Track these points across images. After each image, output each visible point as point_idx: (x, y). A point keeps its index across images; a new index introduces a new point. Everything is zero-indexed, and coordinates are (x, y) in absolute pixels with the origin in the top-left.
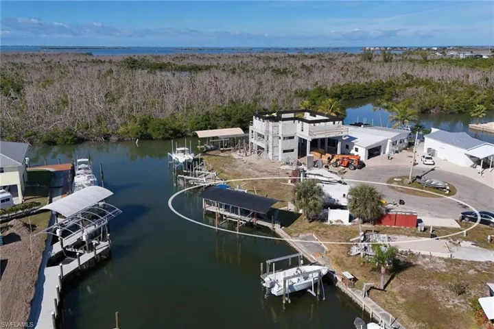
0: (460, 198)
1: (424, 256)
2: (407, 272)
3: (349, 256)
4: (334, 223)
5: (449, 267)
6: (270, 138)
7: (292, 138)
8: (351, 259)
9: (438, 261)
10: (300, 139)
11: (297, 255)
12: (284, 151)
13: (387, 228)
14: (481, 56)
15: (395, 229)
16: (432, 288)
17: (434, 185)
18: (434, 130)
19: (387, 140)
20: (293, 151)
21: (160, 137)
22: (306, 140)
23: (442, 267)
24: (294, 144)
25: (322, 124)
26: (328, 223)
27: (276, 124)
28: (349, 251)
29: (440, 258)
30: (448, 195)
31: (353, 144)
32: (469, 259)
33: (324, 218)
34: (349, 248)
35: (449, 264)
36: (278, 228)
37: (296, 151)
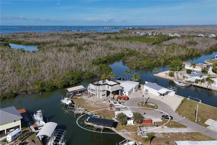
0: (159, 109)
1: (156, 133)
2: (154, 139)
3: (138, 136)
4: (129, 125)
5: (163, 135)
6: (97, 91)
7: (105, 90)
8: (138, 137)
9: (160, 134)
10: (107, 91)
11: (125, 140)
12: (102, 96)
13: (144, 124)
14: (148, 34)
15: (146, 124)
16: (161, 143)
17: (152, 105)
18: (146, 82)
19: (133, 88)
20: (105, 95)
21: (49, 90)
22: (110, 92)
23: (162, 136)
24: (105, 93)
25: (115, 86)
26: (127, 125)
27: (99, 86)
28: (137, 135)
29: (161, 133)
30: (156, 109)
31: (124, 90)
32: (168, 132)
33: (126, 123)
34: (137, 133)
35: (163, 134)
36: (113, 129)
37: (106, 95)
